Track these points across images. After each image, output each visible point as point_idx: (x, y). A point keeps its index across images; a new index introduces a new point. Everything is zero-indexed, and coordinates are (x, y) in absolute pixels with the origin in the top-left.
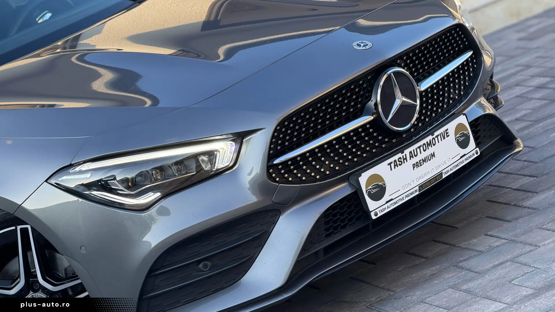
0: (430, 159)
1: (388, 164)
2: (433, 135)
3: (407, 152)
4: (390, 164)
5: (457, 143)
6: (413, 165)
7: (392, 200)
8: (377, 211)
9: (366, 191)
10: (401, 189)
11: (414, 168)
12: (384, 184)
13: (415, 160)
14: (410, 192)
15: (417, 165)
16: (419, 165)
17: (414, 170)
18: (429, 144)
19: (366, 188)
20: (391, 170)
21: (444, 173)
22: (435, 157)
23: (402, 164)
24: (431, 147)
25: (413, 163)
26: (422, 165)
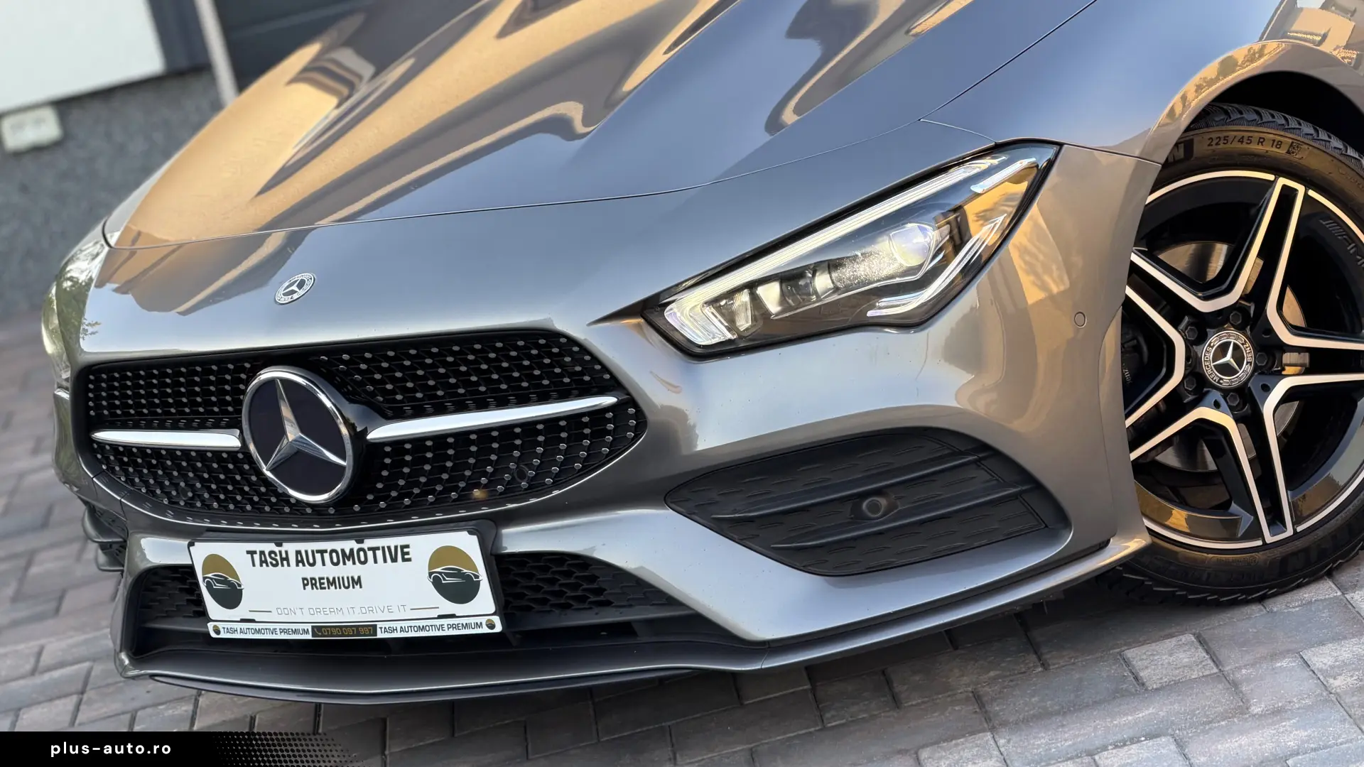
0: (346, 585)
1: (248, 552)
2: (360, 541)
3: (291, 548)
4: (252, 553)
5: (433, 583)
6: (304, 579)
7: (252, 621)
8: (220, 625)
9: (204, 578)
10: (274, 611)
11: (305, 585)
12: (240, 585)
13: (309, 572)
14: (294, 627)
15: (312, 585)
16: (318, 585)
17: (305, 589)
18: (348, 556)
19: (203, 574)
20: (254, 565)
21: (381, 628)
22: (361, 587)
23: (276, 565)
24: (354, 563)
25: (305, 576)
26: (325, 588)
